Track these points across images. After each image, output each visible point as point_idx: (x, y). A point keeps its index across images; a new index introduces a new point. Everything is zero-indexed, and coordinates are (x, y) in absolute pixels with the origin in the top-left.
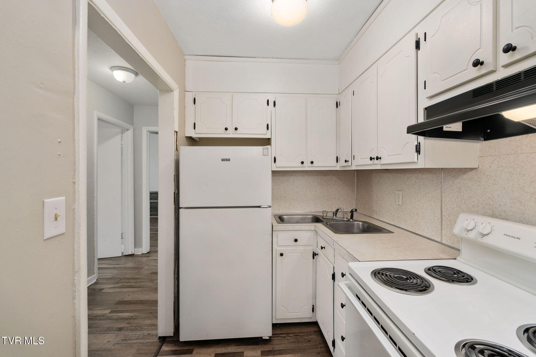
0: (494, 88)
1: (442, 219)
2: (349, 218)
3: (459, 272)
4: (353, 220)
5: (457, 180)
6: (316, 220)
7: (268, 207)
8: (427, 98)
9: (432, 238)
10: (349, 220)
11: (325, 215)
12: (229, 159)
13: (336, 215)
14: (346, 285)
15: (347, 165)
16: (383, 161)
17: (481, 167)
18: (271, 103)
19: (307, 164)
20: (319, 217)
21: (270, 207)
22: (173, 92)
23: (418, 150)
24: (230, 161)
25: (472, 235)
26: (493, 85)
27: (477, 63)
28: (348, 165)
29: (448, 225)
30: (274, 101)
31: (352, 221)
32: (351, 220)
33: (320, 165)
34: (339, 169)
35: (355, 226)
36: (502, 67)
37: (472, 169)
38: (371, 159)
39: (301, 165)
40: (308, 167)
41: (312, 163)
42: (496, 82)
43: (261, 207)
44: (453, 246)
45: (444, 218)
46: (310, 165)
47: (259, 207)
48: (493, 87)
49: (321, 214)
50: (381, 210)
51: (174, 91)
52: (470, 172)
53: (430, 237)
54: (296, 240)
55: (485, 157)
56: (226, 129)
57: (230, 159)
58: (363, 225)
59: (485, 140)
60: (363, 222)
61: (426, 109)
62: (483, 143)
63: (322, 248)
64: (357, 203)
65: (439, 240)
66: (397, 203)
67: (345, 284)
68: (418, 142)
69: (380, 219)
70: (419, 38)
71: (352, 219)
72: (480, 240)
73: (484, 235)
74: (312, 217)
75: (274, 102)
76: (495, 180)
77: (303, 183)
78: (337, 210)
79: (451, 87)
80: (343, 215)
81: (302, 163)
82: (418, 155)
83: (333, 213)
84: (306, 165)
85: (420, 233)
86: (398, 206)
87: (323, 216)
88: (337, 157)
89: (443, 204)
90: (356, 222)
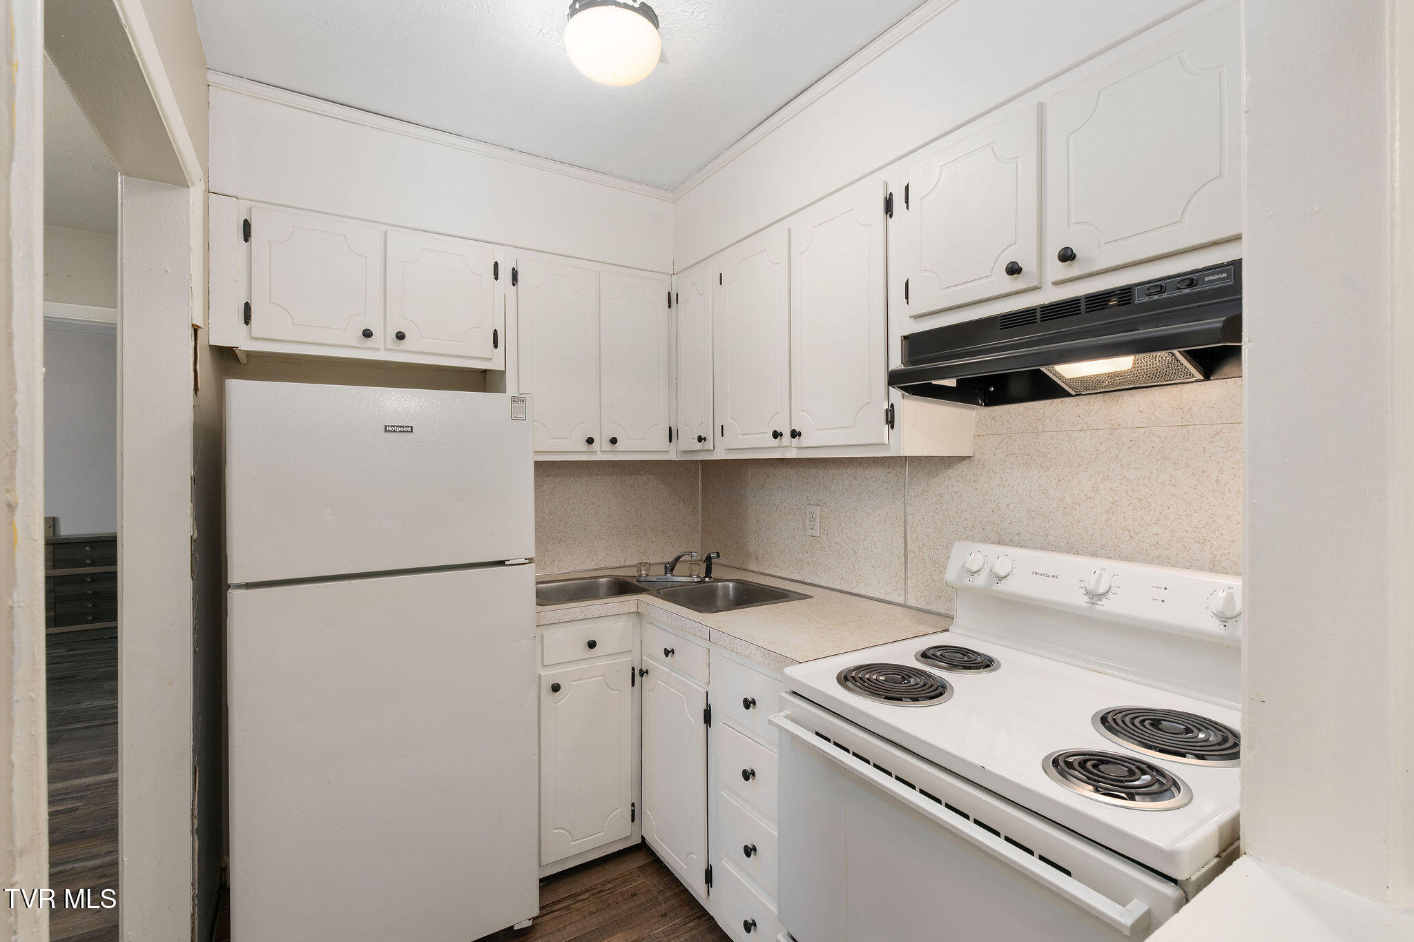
0: (1038, 317)
1: (906, 558)
2: (703, 575)
3: (965, 652)
4: (712, 580)
5: (935, 480)
6: (622, 587)
7: (527, 561)
8: (910, 317)
9: (887, 598)
10: (703, 581)
11: (643, 573)
12: (408, 427)
13: (672, 570)
14: (787, 717)
15: (702, 449)
16: (805, 441)
17: (978, 455)
18: (505, 274)
19: (601, 444)
20: (628, 579)
21: (531, 560)
22: (186, 189)
23: (890, 421)
24: (412, 431)
25: (980, 580)
26: (1035, 313)
27: (1013, 270)
28: (706, 448)
29: (918, 569)
30: (513, 269)
31: (709, 582)
32: (707, 579)
33: (630, 449)
34: (675, 459)
35: (720, 594)
36: (1053, 283)
37: (962, 459)
38: (776, 435)
39: (584, 446)
40: (601, 453)
41: (614, 441)
42: (1041, 308)
43: (507, 563)
44: (927, 608)
45: (911, 555)
46: (608, 447)
47: (501, 563)
48: (1036, 316)
49: (634, 572)
50: (769, 551)
51: (192, 189)
52: (960, 465)
53: (881, 597)
54: (592, 645)
55: (986, 437)
56: (367, 334)
57: (412, 427)
58: (735, 589)
59: (986, 405)
60: (738, 583)
61: (905, 338)
62: (982, 410)
63: (667, 653)
64: (704, 539)
65: (900, 600)
66: (809, 532)
67: (784, 717)
68: (890, 404)
69: (767, 572)
70: (891, 194)
71: (710, 577)
72: (995, 587)
73: (1001, 578)
74: (609, 582)
75: (513, 273)
76: (1002, 478)
77: (578, 495)
78: (677, 559)
79: (961, 304)
80: (690, 569)
81: (590, 441)
82: (890, 429)
83: (666, 567)
84: (599, 448)
85: (861, 592)
86: (811, 538)
87: (640, 575)
88: (670, 428)
89: (908, 529)
90: (720, 584)
